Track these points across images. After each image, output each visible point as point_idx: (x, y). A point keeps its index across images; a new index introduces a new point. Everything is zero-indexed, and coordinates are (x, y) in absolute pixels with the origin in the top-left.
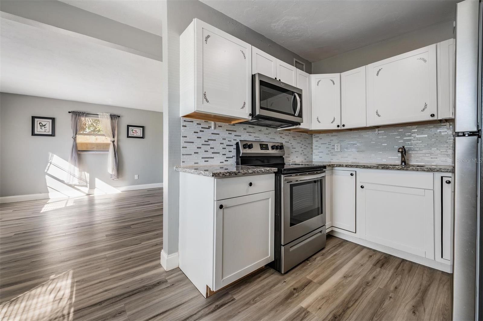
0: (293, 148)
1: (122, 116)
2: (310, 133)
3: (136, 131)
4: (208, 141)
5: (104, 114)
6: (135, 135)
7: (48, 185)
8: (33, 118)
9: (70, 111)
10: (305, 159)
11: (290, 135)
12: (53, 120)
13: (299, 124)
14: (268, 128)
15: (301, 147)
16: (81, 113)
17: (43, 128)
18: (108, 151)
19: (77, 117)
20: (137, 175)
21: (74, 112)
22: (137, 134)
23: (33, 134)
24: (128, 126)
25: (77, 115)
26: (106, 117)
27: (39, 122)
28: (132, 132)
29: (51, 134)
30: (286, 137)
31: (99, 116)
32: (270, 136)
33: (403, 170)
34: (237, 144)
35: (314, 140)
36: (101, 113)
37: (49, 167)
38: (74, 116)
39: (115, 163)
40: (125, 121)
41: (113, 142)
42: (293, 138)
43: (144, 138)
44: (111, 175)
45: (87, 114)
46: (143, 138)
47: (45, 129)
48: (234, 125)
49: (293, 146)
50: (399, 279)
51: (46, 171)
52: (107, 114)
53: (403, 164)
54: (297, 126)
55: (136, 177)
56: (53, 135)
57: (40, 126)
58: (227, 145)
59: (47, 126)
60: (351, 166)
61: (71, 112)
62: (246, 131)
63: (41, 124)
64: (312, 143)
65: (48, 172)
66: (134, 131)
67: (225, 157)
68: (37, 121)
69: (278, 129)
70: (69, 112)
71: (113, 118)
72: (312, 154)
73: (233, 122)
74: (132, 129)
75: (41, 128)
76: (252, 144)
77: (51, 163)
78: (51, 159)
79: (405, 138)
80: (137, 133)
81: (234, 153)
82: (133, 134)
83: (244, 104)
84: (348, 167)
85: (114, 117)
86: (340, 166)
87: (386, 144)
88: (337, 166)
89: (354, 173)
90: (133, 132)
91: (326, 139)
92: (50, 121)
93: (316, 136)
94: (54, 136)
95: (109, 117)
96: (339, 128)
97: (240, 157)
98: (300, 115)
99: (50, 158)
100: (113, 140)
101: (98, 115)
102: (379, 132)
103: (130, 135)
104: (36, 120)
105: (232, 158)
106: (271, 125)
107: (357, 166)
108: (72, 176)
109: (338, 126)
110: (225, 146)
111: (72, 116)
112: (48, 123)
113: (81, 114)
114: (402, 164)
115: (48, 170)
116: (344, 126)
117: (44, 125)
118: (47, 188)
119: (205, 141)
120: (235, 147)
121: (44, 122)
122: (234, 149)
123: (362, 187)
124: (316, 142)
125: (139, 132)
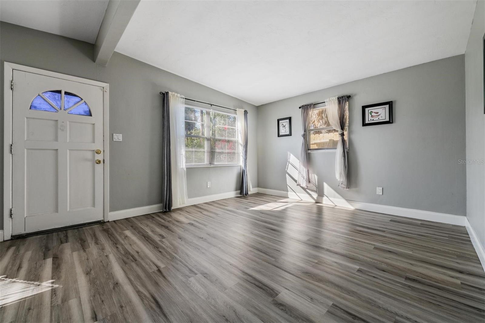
1: (355, 95)
3: (377, 113)
5: (331, 99)
6: (376, 120)
7: (288, 184)
8: (279, 121)
9: (300, 106)
12: (290, 119)
16: (308, 105)
18: (335, 149)
19: (306, 111)
20: (381, 188)
21: (303, 106)
22: (379, 117)
23: (279, 136)
24: (365, 107)
25: (305, 108)
26: (333, 102)
27: (282, 124)
28: (370, 116)
31: (326, 104)
36: (328, 98)
37: (288, 166)
40: (359, 101)
41: (342, 135)
43: (392, 123)
45: (314, 105)
46: (390, 122)
47: (285, 129)
51: (286, 170)
52: (334, 98)
55: (379, 191)
56: (290, 134)
59: (286, 126)
63: (283, 126)
65: (288, 171)
66: (373, 114)
70: (300, 108)
71: (341, 101)
74: (370, 111)
75: (283, 129)
77: (289, 163)
78: (289, 159)
80: (379, 115)
82: (372, 119)
90: (372, 116)
92: (288, 120)
94: (291, 135)
95: (336, 101)
99: (288, 157)
101: (325, 102)
103: (367, 122)
111: (302, 112)
112: (287, 123)
118: (287, 187)
121: (284, 122)
125: (382, 113)
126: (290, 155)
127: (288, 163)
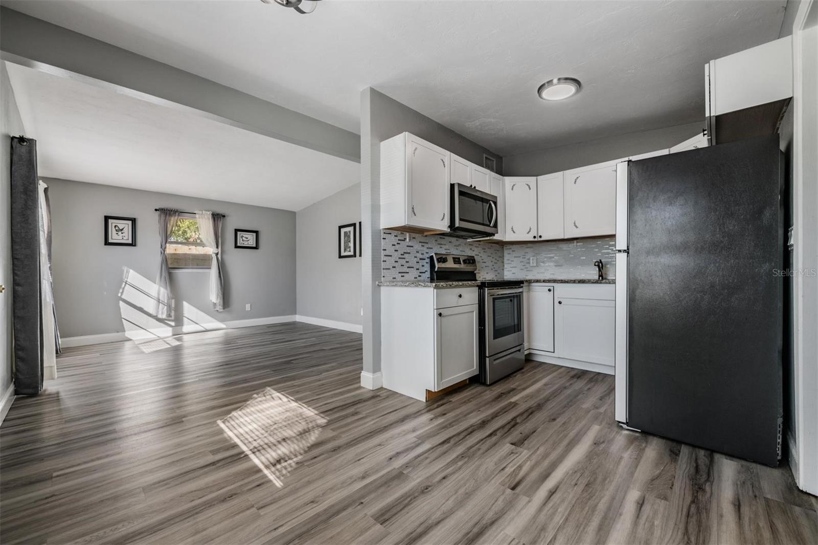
0: (483, 262)
1: (228, 216)
2: (502, 244)
3: (247, 238)
4: (403, 255)
5: (204, 212)
6: (246, 244)
7: (122, 317)
8: (107, 218)
9: (157, 208)
10: (496, 276)
11: (479, 246)
12: (134, 221)
13: (494, 235)
14: (458, 239)
15: (492, 262)
16: (172, 211)
17: (120, 233)
18: (210, 268)
19: (168, 217)
20: (249, 305)
21: (162, 209)
22: (249, 242)
23: (107, 243)
24: (236, 231)
25: (166, 213)
26: (206, 217)
27: (114, 225)
28: (241, 239)
29: (131, 242)
30: (476, 249)
31: (197, 216)
32: (460, 248)
33: (598, 283)
34: (431, 258)
35: (506, 252)
36: (200, 211)
37: (124, 288)
38: (163, 216)
39: (219, 287)
40: (232, 223)
41: (217, 254)
42: (483, 250)
43: (258, 249)
44: (215, 304)
45: (181, 212)
46: (256, 248)
47: (123, 235)
48: (426, 236)
49: (482, 260)
50: (592, 384)
51: (119, 295)
52: (208, 213)
53: (601, 278)
54: (491, 238)
55: (248, 307)
56: (133, 244)
57: (116, 230)
58: (420, 259)
59: (125, 230)
60: (549, 281)
61: (158, 210)
62: (437, 243)
63: (117, 228)
64: (503, 256)
65: (123, 297)
66: (244, 238)
67: (418, 271)
68: (112, 223)
69: (468, 240)
70: (156, 210)
71: (216, 219)
72: (503, 270)
73: (426, 234)
74: (241, 235)
75: (117, 234)
76: (446, 258)
77: (126, 283)
78: (125, 278)
79: (603, 251)
80: (248, 240)
81: (427, 268)
82: (243, 243)
83: (444, 216)
84: (546, 282)
85: (217, 217)
86: (538, 281)
87: (584, 258)
88: (534, 282)
89: (552, 288)
90: (243, 240)
91: (519, 251)
92: (130, 222)
93: (508, 247)
94: (135, 246)
95: (210, 217)
96: (536, 240)
97: (436, 272)
98: (496, 226)
99: (125, 275)
100: (216, 252)
101: (195, 214)
102: (578, 244)
103: (239, 245)
104: (110, 221)
105: (425, 273)
106: (462, 236)
107: (555, 281)
108: (161, 304)
109: (535, 237)
110: (418, 260)
111: (160, 216)
112: (126, 226)
113: (172, 213)
114: (599, 279)
115: (122, 293)
116: (540, 237)
117: (121, 228)
118: (122, 320)
119: (402, 255)
120: (428, 260)
121: (121, 224)
122: (427, 263)
123: (560, 303)
124: (508, 255)
125: (250, 240)
126: (128, 272)
127: (124, 283)
